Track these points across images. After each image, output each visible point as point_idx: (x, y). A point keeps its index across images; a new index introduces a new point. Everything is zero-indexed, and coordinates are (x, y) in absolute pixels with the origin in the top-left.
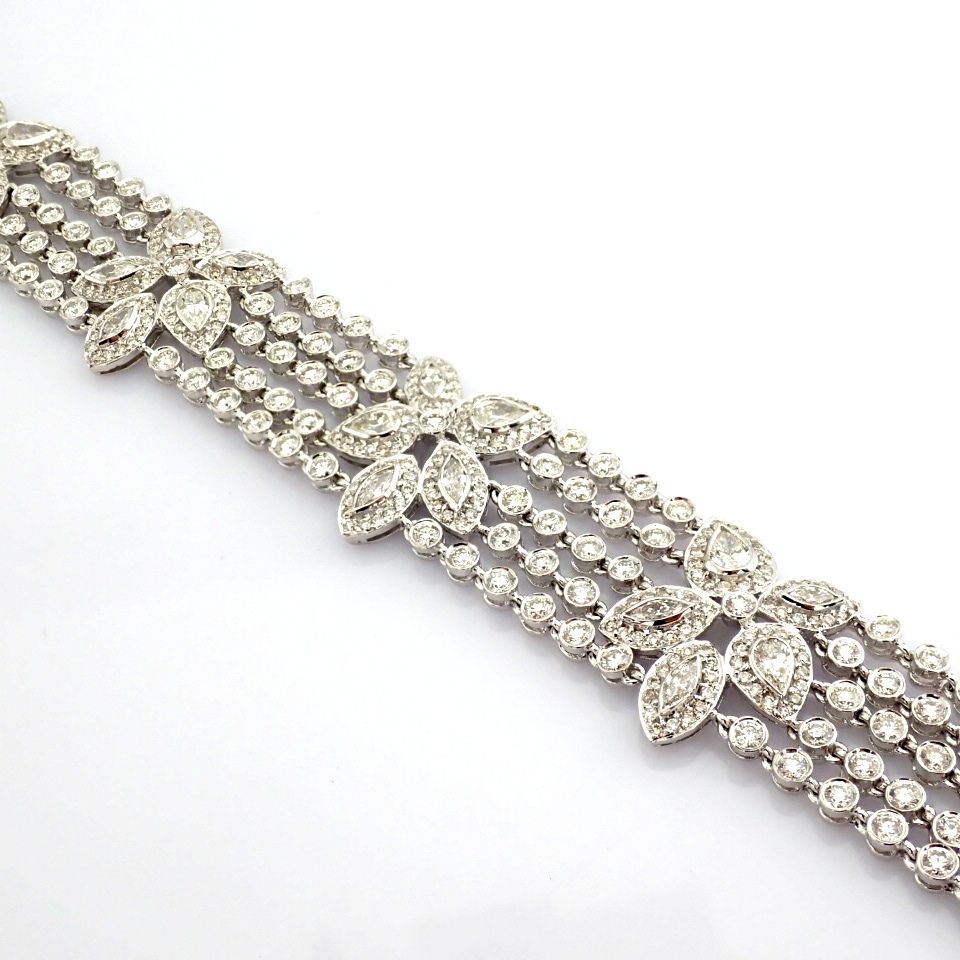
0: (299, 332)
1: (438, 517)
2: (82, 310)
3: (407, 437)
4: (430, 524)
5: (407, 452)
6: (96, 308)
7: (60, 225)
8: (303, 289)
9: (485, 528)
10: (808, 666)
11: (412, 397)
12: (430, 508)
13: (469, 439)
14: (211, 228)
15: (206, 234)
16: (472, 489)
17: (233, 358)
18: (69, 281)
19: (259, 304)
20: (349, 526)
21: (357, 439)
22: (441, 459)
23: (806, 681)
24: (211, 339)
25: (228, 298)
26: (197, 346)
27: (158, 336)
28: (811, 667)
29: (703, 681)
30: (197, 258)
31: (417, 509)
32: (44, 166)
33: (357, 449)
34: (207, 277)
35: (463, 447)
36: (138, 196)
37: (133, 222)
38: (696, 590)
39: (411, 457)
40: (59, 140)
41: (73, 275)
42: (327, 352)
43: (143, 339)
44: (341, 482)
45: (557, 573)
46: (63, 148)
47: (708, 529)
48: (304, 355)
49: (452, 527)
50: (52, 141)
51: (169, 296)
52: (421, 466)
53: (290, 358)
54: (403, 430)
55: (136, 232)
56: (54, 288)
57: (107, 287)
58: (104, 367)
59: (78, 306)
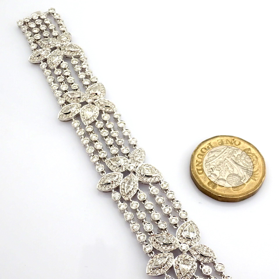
0: (112, 129)
1: (121, 193)
2: (63, 102)
3: (124, 168)
4: (118, 194)
5: (122, 173)
6: (67, 103)
7: (68, 76)
8: (119, 117)
9: (132, 201)
10: (195, 270)
11: (131, 158)
12: (120, 190)
13: (139, 175)
14: (104, 91)
15: (102, 93)
16: (133, 189)
17: (93, 129)
18: (64, 92)
19: (106, 117)
20: (99, 187)
21: (112, 164)
22: (129, 178)
23: (192, 274)
24: (90, 122)
25: (98, 112)
26: (85, 123)
27: (78, 116)
28: (195, 271)
29: (166, 264)
30: (96, 99)
31: (117, 189)
32: (73, 58)
33: (111, 167)
34: (96, 105)
35: (136, 177)
36: (90, 75)
37: (86, 82)
38: (176, 238)
39: (122, 175)
40: (80, 52)
41: (66, 91)
42: (116, 137)
43: (73, 116)
44: (103, 174)
45: (144, 219)
46: (80, 54)
47: (188, 222)
48: (110, 136)
49: (124, 197)
50: (77, 52)
51: (85, 107)
52: (124, 178)
53: (106, 135)
54: (124, 166)
55: (86, 85)
56: (59, 93)
57: (71, 99)
58: (61, 120)
59: (63, 101)
